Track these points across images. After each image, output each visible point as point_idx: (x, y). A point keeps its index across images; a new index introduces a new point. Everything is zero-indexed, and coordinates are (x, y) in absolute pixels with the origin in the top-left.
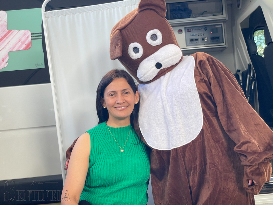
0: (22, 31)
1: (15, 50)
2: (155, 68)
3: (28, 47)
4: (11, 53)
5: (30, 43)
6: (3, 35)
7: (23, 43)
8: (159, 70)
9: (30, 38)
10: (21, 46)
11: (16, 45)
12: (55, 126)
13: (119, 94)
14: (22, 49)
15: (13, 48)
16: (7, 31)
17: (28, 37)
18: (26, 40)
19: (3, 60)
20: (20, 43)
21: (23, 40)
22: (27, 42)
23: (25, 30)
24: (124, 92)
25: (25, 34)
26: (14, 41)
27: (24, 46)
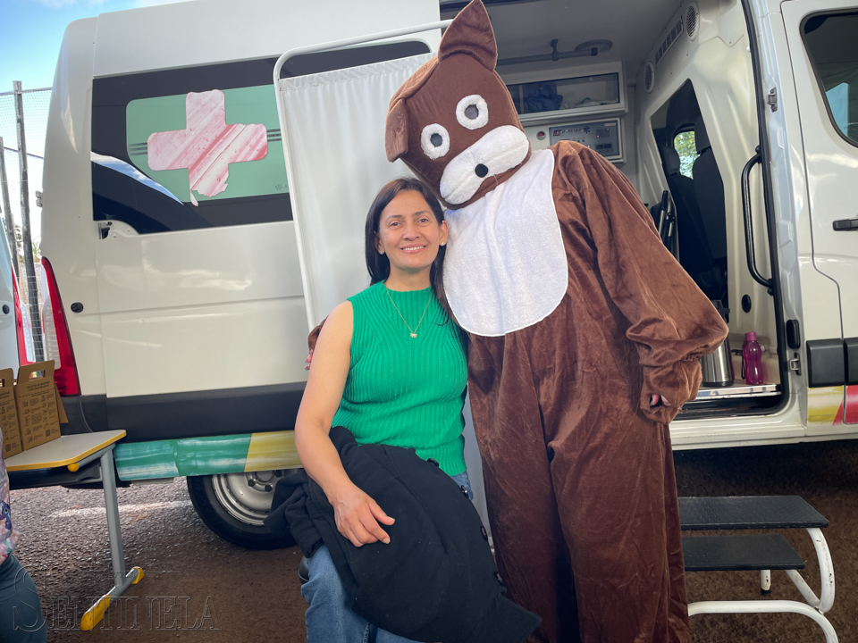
0: (252, 127)
1: (239, 160)
2: (474, 175)
3: (261, 155)
4: (232, 166)
5: (265, 148)
6: (218, 133)
7: (253, 148)
8: (482, 179)
9: (265, 139)
10: (249, 153)
11: (241, 151)
12: (303, 296)
13: (409, 221)
14: (250, 158)
15: (237, 157)
16: (224, 126)
17: (262, 137)
18: (258, 142)
19: (219, 180)
20: (248, 148)
21: (253, 142)
22: (259, 147)
23: (256, 124)
24: (419, 219)
25: (256, 132)
26: (237, 145)
27: (255, 153)
